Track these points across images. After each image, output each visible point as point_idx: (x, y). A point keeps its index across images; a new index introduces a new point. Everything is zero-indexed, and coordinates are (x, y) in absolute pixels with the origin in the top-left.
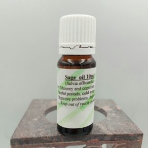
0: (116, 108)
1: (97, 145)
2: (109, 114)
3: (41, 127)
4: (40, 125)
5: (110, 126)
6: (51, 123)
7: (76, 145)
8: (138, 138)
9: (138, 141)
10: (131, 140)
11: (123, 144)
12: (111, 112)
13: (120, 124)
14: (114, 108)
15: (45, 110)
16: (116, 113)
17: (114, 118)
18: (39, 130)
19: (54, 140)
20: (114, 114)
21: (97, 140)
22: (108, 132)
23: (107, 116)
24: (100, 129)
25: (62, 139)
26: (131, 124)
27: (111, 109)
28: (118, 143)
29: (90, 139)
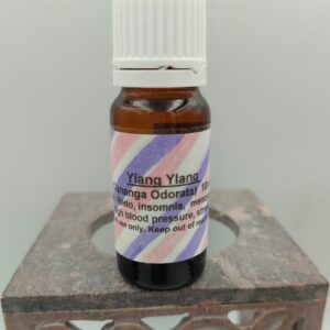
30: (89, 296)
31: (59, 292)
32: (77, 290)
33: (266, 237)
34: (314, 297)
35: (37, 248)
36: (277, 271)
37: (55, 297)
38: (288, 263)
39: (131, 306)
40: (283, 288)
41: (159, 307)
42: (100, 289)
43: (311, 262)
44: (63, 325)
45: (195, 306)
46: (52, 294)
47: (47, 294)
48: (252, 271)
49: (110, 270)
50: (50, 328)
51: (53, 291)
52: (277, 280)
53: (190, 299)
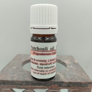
0: (74, 61)
1: (56, 90)
2: (68, 66)
3: (16, 73)
4: (16, 72)
5: (67, 76)
6: (24, 71)
7: (40, 89)
8: (89, 85)
9: (88, 87)
10: (83, 87)
11: (77, 89)
12: (70, 65)
13: (75, 73)
14: (72, 61)
15: (23, 61)
16: (73, 65)
17: (72, 69)
18: (14, 75)
19: (24, 83)
20: (71, 66)
21: (56, 85)
22: (65, 80)
23: (67, 68)
24: (59, 77)
25: (29, 84)
26: (84, 74)
27: (70, 63)
28: (73, 89)
29: (51, 85)
30: (18, 81)
31: (9, 79)
32: (15, 79)
33: (74, 68)
34: (88, 86)
35: (6, 68)
36: (77, 78)
37: (8, 81)
38: (80, 76)
39: (30, 85)
40: (77, 82)
41: (39, 86)
42: (21, 79)
43: (88, 76)
44: (10, 90)
45: (50, 87)
46: (7, 80)
47: (6, 80)
48: (69, 77)
49: (26, 75)
50: (6, 90)
51: (8, 79)
52: (76, 80)
53: (48, 84)
